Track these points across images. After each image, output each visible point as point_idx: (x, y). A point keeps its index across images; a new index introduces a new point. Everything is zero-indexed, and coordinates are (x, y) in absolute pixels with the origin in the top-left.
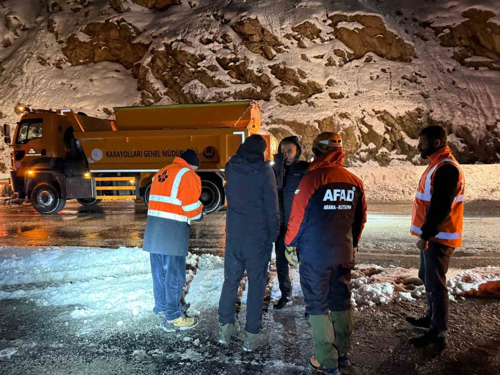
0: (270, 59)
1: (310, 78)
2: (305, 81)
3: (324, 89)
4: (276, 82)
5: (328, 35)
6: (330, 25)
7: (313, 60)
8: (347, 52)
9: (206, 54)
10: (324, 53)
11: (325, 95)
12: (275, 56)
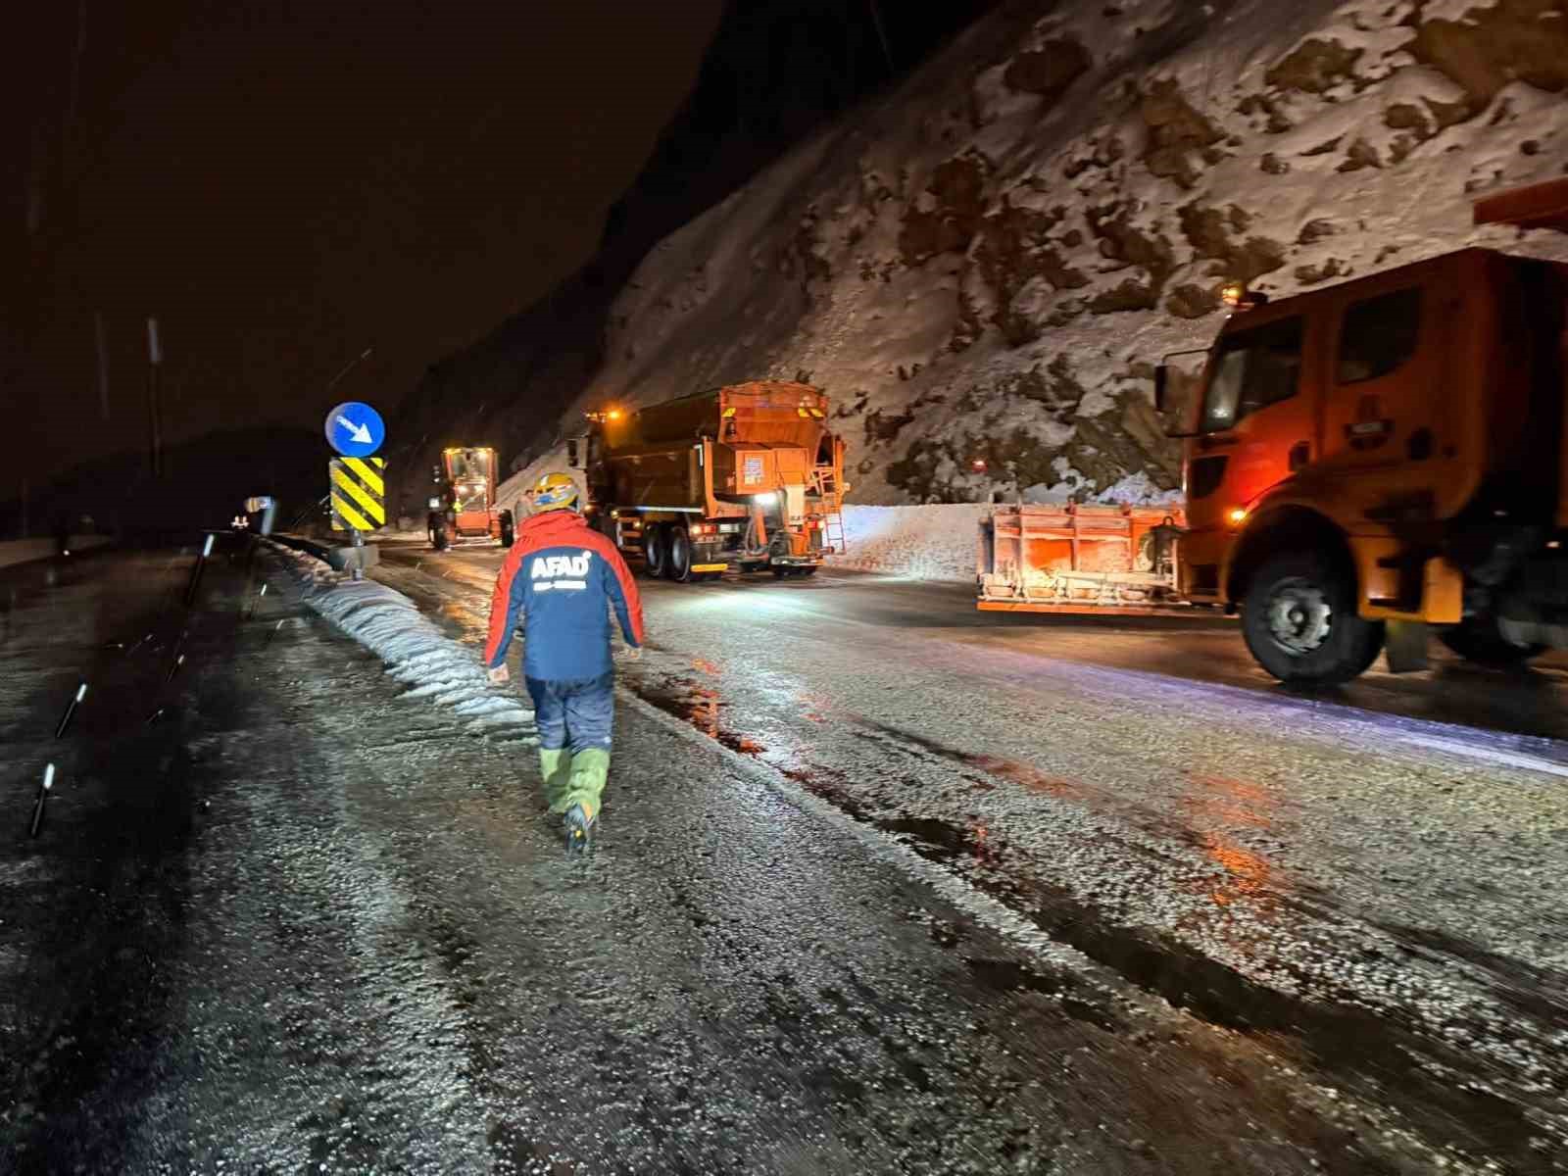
0: (1185, 187)
1: (1257, 231)
2: (1239, 241)
3: (1287, 257)
4: (1183, 252)
5: (1388, 60)
6: (1404, 23)
7: (1301, 165)
8: (1431, 104)
9: (1068, 203)
10: (1344, 130)
11: (1285, 277)
12: (1200, 175)
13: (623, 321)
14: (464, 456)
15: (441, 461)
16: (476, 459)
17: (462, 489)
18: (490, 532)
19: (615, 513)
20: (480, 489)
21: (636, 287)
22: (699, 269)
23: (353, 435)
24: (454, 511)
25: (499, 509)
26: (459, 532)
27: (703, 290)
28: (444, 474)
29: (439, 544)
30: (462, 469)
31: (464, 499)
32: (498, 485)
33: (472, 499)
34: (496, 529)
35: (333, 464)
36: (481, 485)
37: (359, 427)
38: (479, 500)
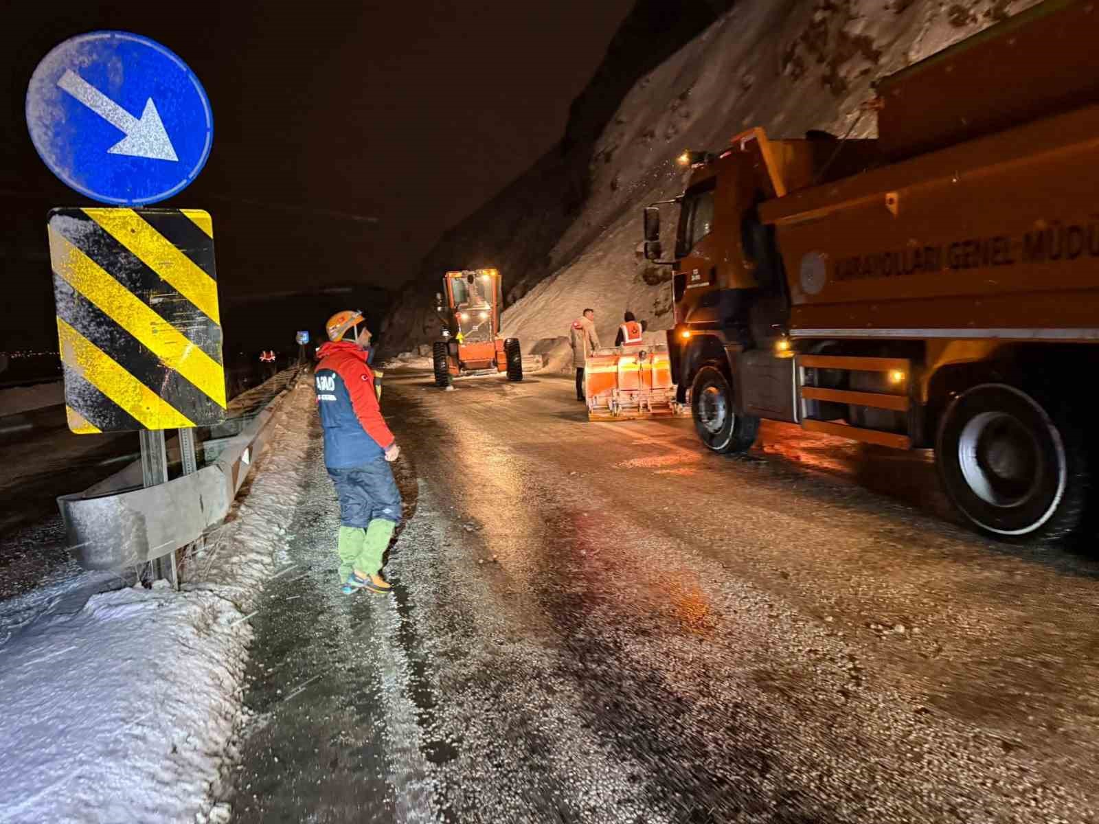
13: (608, 158)
14: (465, 280)
15: (441, 286)
16: (478, 284)
17: (464, 317)
18: (496, 364)
19: (783, 346)
20: (484, 316)
21: (620, 122)
22: (683, 97)
23: (120, 135)
24: (457, 342)
25: (505, 336)
26: (462, 366)
27: (687, 116)
28: (446, 302)
29: (442, 380)
30: (465, 295)
31: (468, 327)
32: (502, 311)
33: (476, 328)
34: (503, 361)
35: (59, 229)
36: (485, 309)
37: (138, 114)
38: (484, 328)
